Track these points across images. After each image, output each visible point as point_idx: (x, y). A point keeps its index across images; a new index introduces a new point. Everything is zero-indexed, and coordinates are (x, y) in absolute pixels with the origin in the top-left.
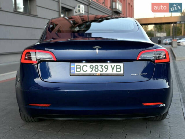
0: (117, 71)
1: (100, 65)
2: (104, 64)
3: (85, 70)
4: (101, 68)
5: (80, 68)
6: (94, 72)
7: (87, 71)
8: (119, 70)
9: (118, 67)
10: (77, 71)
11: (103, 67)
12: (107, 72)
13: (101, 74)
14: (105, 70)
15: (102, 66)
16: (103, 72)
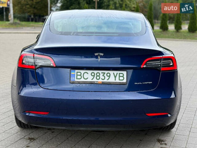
2: (106, 72)
6: (95, 80)
7: (88, 78)
9: (121, 75)
10: (77, 79)
11: (105, 75)
12: (109, 81)
13: (102, 82)
14: (107, 78)
16: (105, 80)
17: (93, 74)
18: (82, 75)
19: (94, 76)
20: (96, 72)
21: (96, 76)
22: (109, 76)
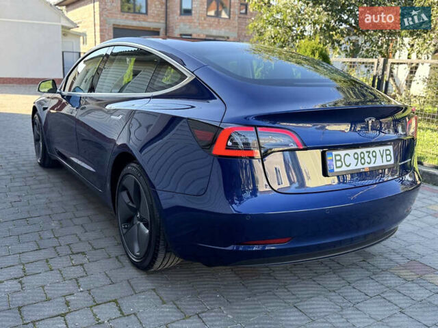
0: (387, 161)
1: (367, 152)
2: (371, 149)
3: (348, 164)
4: (369, 157)
7: (350, 164)
10: (337, 167)
11: (371, 155)
12: (377, 164)
13: (368, 168)
14: (373, 159)
15: (369, 152)
16: (372, 165)
17: (356, 156)
18: (343, 160)
19: (357, 159)
20: (359, 151)
21: (360, 158)
22: (375, 157)
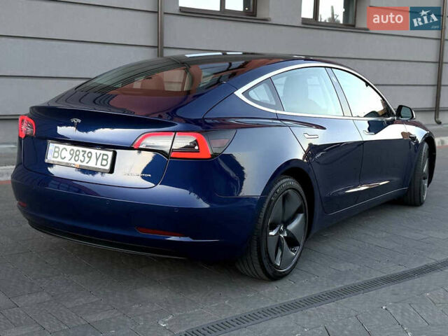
0: (102, 165)
2: (88, 150)
4: (83, 156)
5: (58, 152)
6: (72, 161)
7: (65, 157)
8: (104, 163)
9: (105, 157)
10: (54, 157)
12: (89, 165)
13: (80, 166)
14: (87, 159)
16: (84, 164)
17: (72, 152)
18: (60, 152)
21: (74, 155)
22: (90, 158)
